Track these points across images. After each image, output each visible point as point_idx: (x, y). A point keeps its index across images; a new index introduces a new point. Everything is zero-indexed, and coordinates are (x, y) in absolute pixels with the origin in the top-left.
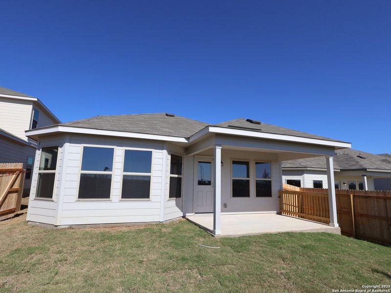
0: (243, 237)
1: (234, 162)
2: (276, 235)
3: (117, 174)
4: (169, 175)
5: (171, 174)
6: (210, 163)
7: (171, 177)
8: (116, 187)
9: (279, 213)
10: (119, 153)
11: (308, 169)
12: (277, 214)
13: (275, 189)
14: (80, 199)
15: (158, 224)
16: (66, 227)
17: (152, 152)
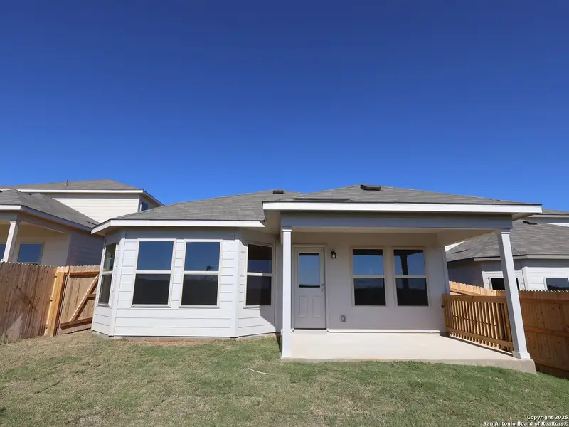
0: (326, 363)
1: (356, 252)
2: (385, 363)
3: (177, 274)
4: (245, 273)
5: (248, 271)
6: (317, 254)
7: (248, 277)
8: (176, 290)
9: (446, 334)
10: (180, 247)
11: (529, 257)
12: (442, 334)
13: (434, 293)
14: (134, 305)
15: (228, 341)
16: (119, 338)
17: (219, 243)
